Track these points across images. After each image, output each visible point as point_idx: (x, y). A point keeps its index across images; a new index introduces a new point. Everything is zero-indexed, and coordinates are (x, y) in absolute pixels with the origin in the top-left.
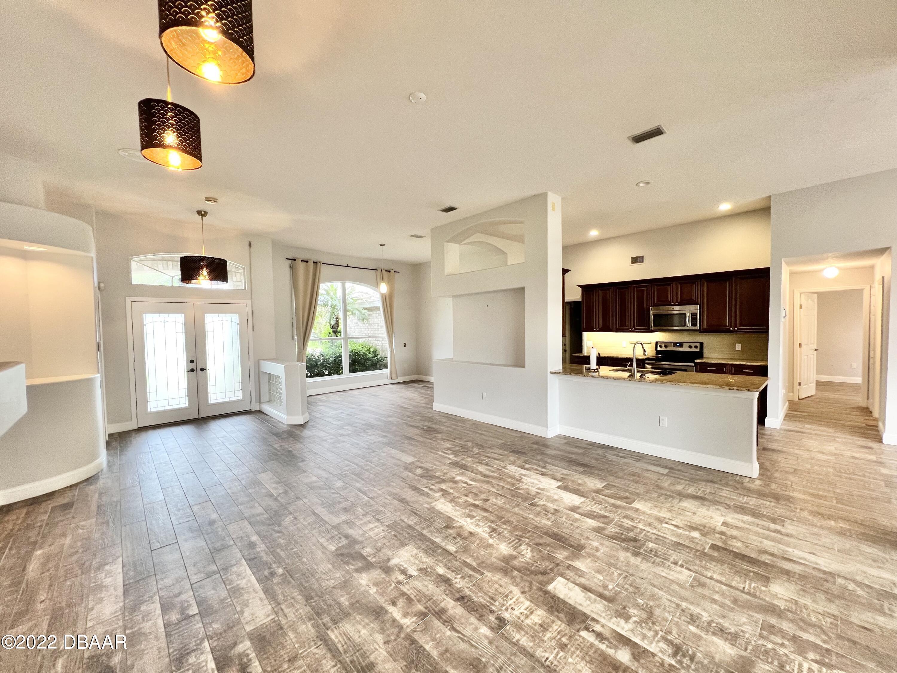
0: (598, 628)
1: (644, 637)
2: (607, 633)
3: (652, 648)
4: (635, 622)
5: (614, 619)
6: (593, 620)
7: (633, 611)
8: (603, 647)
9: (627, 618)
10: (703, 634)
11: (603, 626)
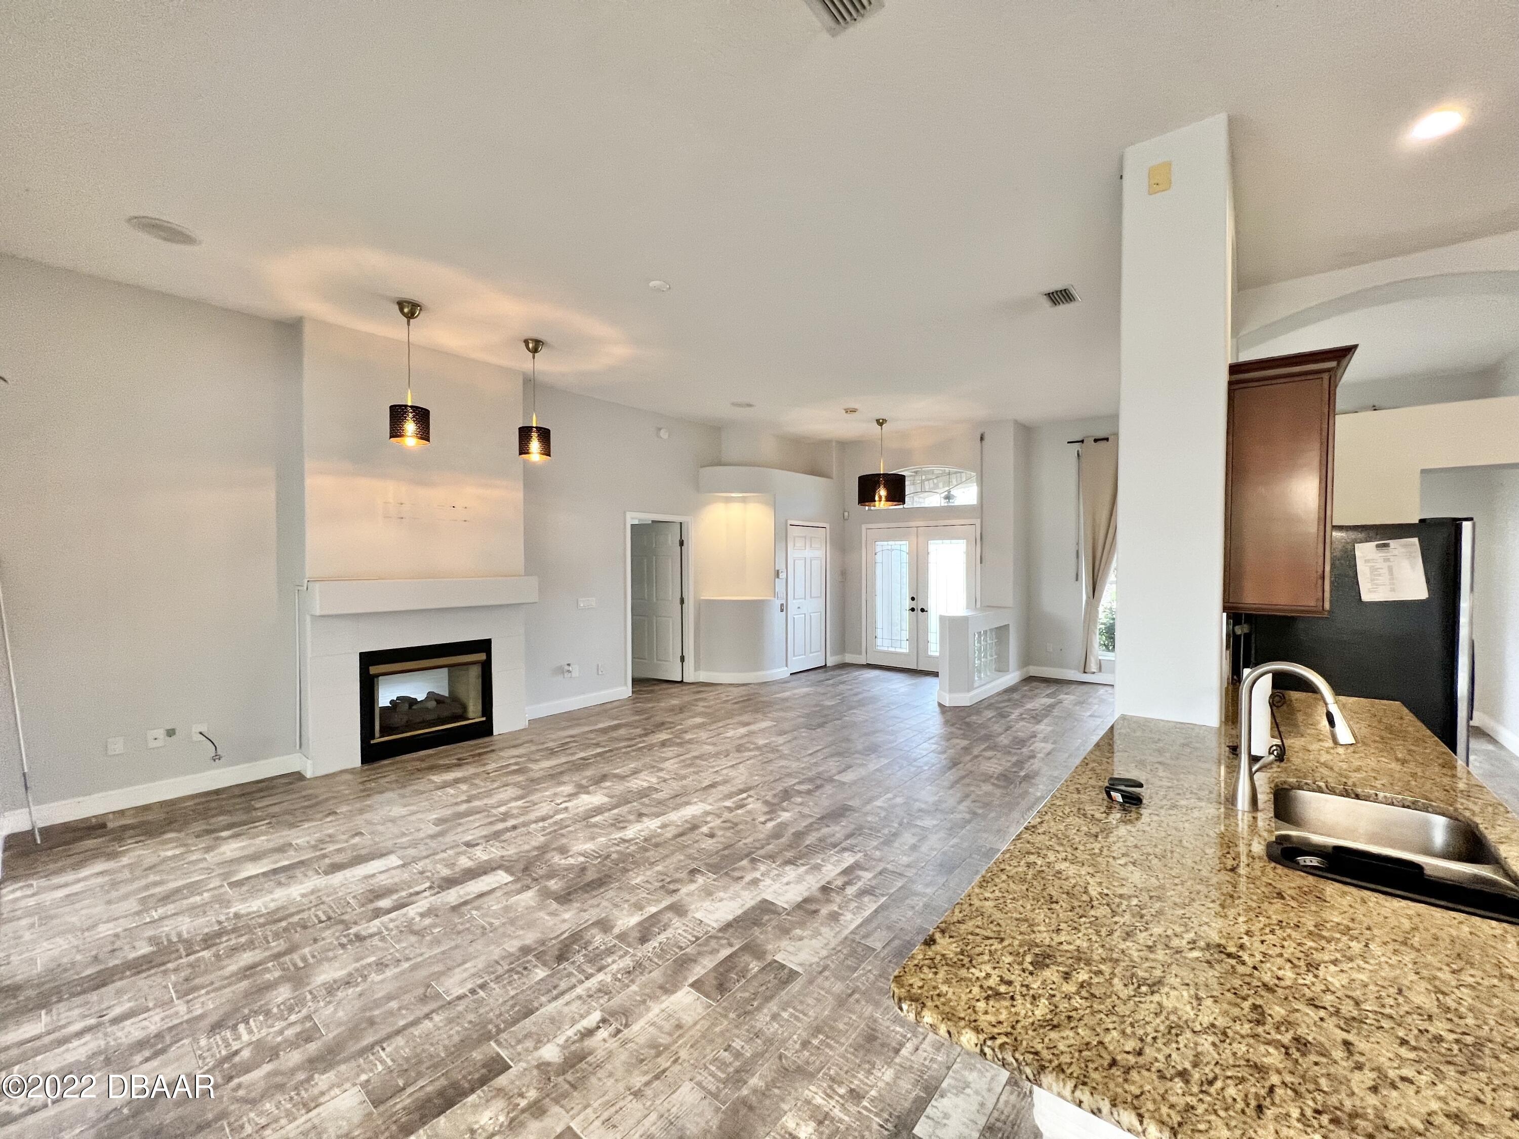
0: (427, 894)
1: (392, 920)
2: (414, 898)
3: (377, 922)
4: (413, 919)
5: (428, 905)
6: (438, 893)
7: (427, 921)
8: (404, 894)
9: (422, 915)
10: (358, 965)
11: (426, 897)
